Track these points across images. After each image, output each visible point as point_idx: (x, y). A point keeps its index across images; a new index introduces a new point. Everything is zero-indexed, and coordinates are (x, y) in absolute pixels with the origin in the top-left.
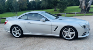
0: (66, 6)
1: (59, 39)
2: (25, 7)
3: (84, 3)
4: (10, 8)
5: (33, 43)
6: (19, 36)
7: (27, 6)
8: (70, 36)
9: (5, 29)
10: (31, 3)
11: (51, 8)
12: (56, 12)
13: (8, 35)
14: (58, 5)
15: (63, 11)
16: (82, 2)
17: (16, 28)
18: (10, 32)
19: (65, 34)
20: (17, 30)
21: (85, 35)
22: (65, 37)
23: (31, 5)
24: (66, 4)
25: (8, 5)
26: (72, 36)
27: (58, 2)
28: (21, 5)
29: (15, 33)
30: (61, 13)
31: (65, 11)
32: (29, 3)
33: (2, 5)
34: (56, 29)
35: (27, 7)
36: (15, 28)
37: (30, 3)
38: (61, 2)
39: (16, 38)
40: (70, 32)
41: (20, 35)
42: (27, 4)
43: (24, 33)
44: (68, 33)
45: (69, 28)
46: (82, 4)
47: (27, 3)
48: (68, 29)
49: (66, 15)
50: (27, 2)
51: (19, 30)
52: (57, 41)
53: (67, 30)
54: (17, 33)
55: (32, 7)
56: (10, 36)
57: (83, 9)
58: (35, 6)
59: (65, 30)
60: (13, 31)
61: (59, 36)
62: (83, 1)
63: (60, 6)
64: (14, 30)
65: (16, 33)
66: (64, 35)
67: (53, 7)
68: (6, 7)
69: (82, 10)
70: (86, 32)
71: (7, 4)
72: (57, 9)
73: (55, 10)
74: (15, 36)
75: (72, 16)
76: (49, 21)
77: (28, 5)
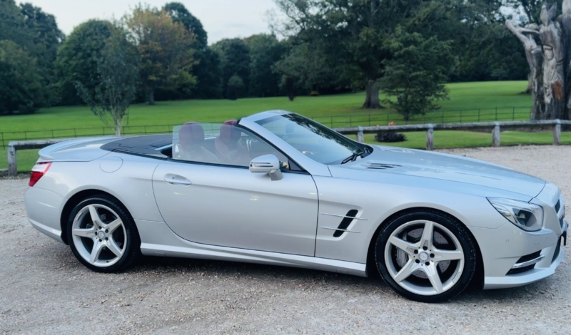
0: (437, 79)
1: (365, 293)
2: (182, 77)
3: (553, 62)
4: (79, 84)
5: (192, 312)
6: (112, 262)
7: (195, 71)
8: (431, 272)
9: (32, 216)
10: (221, 53)
11: (344, 90)
12: (374, 113)
13: (44, 253)
14: (388, 68)
15: (417, 111)
16: (540, 58)
17: (100, 211)
18: (59, 233)
19: (401, 257)
20: (105, 226)
21: (530, 268)
22: (398, 277)
23: (221, 67)
24: (439, 68)
25: (73, 63)
26: (444, 277)
27: (388, 55)
28: (159, 65)
29: (88, 243)
30: (407, 119)
31: (434, 108)
32: (209, 51)
33: (39, 64)
34: (345, 223)
35: (193, 80)
36: (92, 209)
37: (216, 55)
38: (408, 53)
39: (92, 274)
40: (435, 250)
41: (120, 253)
42: (196, 56)
43: (144, 246)
44: (423, 255)
45: (429, 225)
46: (540, 73)
47: (192, 51)
48: (422, 226)
49: (431, 135)
50: (194, 46)
51: (118, 222)
52: (352, 300)
53: (413, 234)
54: (104, 243)
55: (227, 76)
56: (62, 257)
57: (547, 100)
58: (244, 73)
59: (400, 236)
60: (77, 231)
61: (361, 268)
62: (548, 53)
63: (402, 77)
64: (87, 222)
65: (96, 240)
66: (398, 268)
67: (356, 83)
68: (61, 75)
69: (540, 110)
70: (537, 254)
71: (71, 56)
72: (382, 96)
73: (369, 105)
74: (90, 258)
75: (474, 146)
76: (304, 172)
77: (203, 64)
